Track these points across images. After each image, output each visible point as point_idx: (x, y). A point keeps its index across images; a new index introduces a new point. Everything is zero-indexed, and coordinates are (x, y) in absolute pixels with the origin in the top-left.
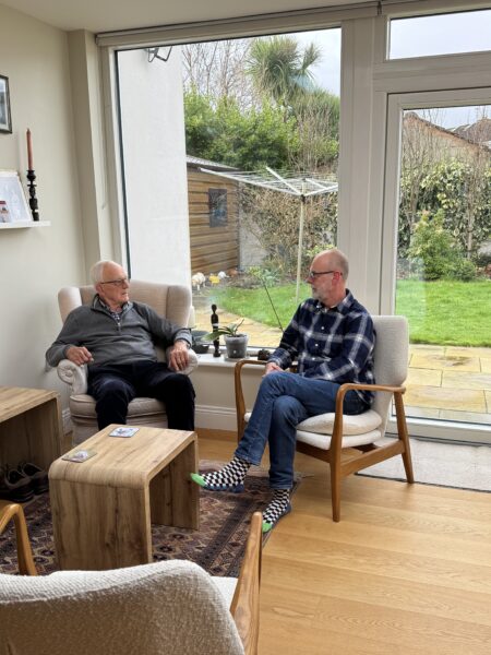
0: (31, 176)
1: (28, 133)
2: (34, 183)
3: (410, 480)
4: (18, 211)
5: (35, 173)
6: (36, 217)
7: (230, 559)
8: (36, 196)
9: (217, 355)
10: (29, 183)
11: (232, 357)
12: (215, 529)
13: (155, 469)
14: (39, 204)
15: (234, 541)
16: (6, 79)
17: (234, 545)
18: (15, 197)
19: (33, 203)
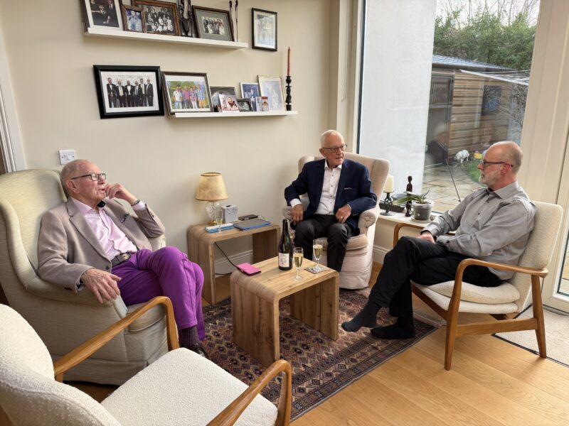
0: (288, 81)
1: (289, 50)
2: (290, 85)
3: (543, 355)
4: (276, 104)
5: (291, 78)
6: (289, 108)
7: (342, 370)
8: (291, 94)
9: (408, 215)
10: (287, 85)
11: (417, 219)
12: (347, 344)
13: (287, 292)
14: (292, 100)
15: (355, 357)
16: (275, 13)
17: (353, 360)
18: (275, 95)
19: (288, 99)
